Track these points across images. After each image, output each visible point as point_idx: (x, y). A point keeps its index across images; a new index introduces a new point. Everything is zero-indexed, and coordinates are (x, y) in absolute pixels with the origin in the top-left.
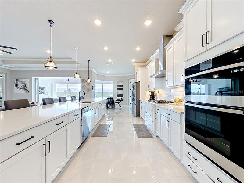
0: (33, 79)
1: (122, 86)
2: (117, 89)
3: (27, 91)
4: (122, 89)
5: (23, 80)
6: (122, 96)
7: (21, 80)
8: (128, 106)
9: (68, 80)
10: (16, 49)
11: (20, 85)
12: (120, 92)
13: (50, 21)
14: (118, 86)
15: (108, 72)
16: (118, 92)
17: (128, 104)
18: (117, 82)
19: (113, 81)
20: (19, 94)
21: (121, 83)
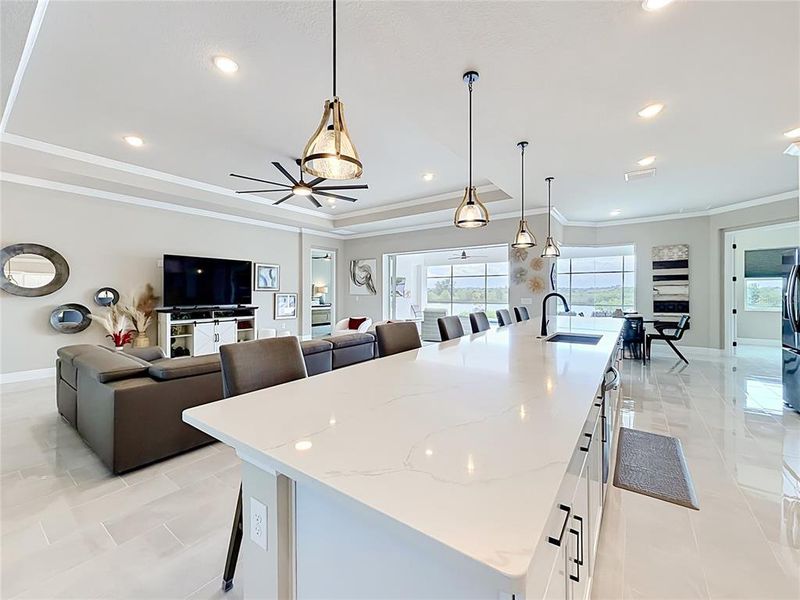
0: (385, 257)
1: (684, 264)
2: (657, 278)
3: (372, 289)
4: (685, 277)
5: (366, 263)
6: (683, 306)
7: (360, 264)
8: (722, 356)
9: (464, 254)
10: (366, 187)
11: (361, 275)
12: (672, 291)
13: (470, 74)
14: (657, 265)
15: (615, 214)
16: (662, 290)
17: (722, 346)
18: (656, 249)
19: (632, 247)
20: (357, 298)
21: (675, 250)
